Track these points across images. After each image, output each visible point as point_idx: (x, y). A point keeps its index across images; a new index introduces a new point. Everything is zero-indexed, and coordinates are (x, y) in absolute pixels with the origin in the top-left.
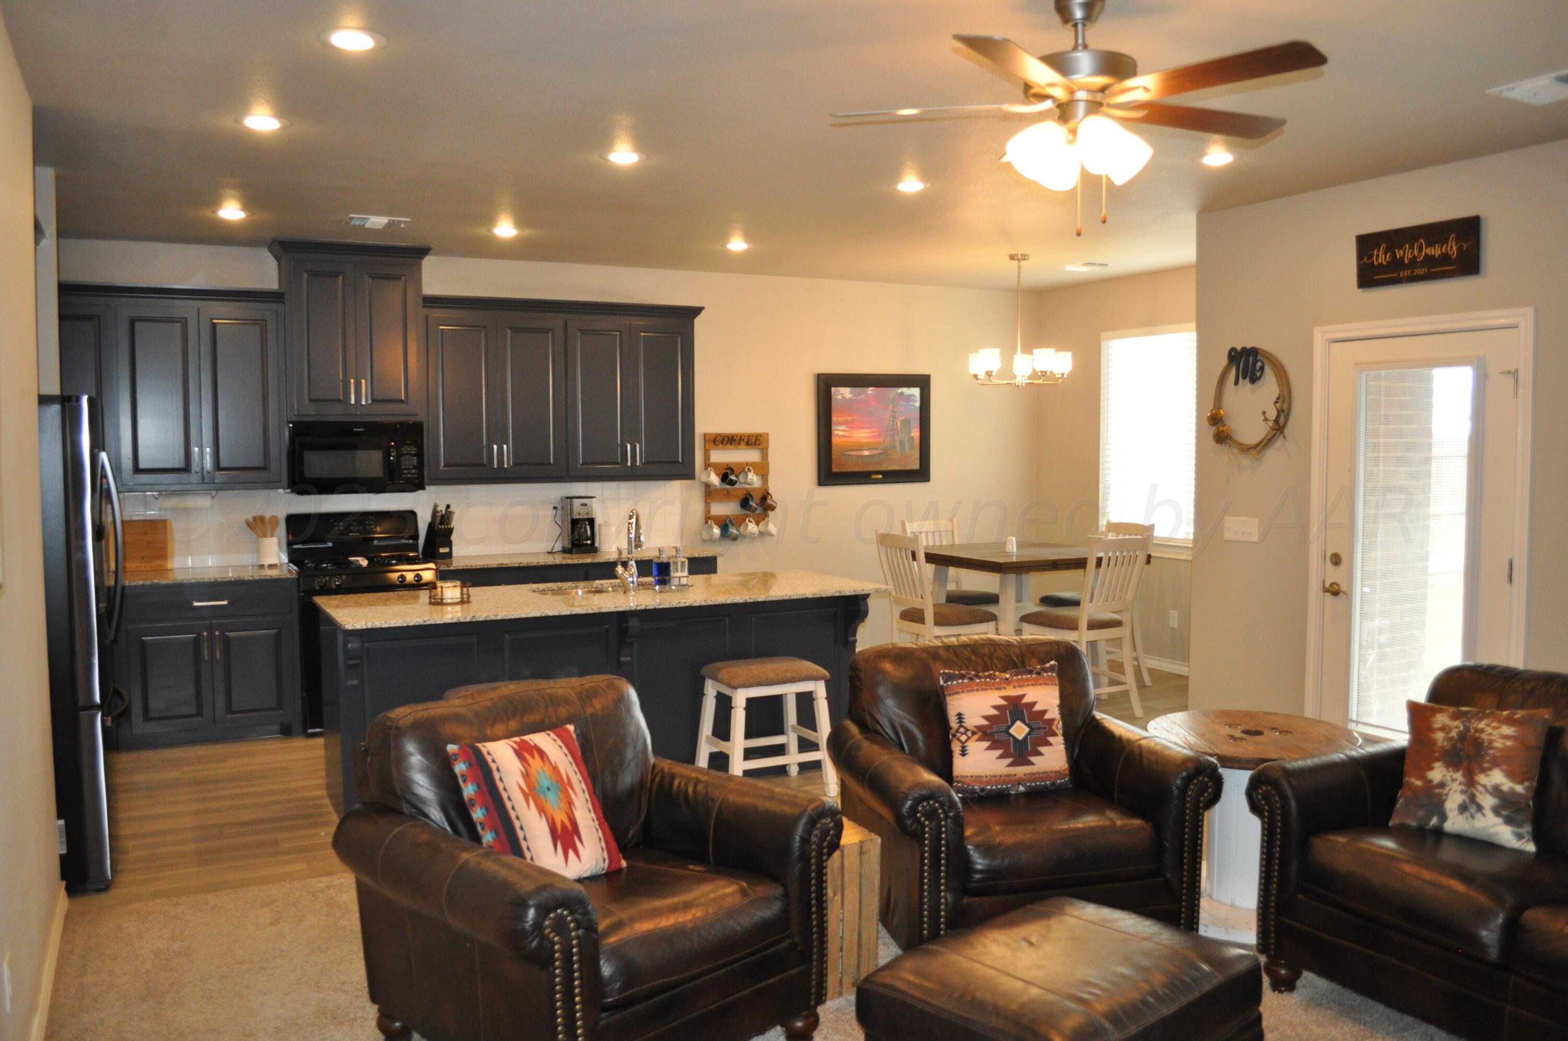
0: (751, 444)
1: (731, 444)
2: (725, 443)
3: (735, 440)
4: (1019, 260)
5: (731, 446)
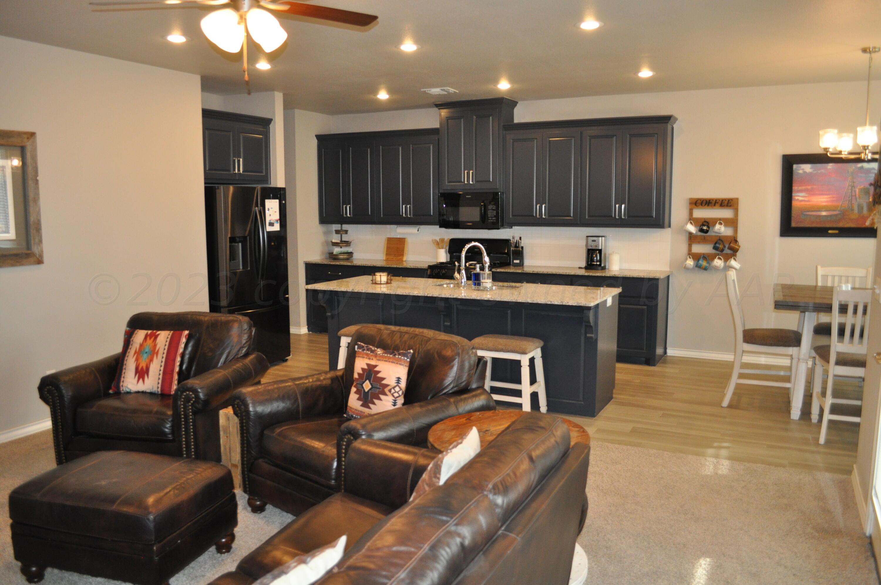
0: (724, 206)
1: (708, 205)
2: (703, 204)
3: (711, 203)
4: (870, 52)
5: (708, 207)
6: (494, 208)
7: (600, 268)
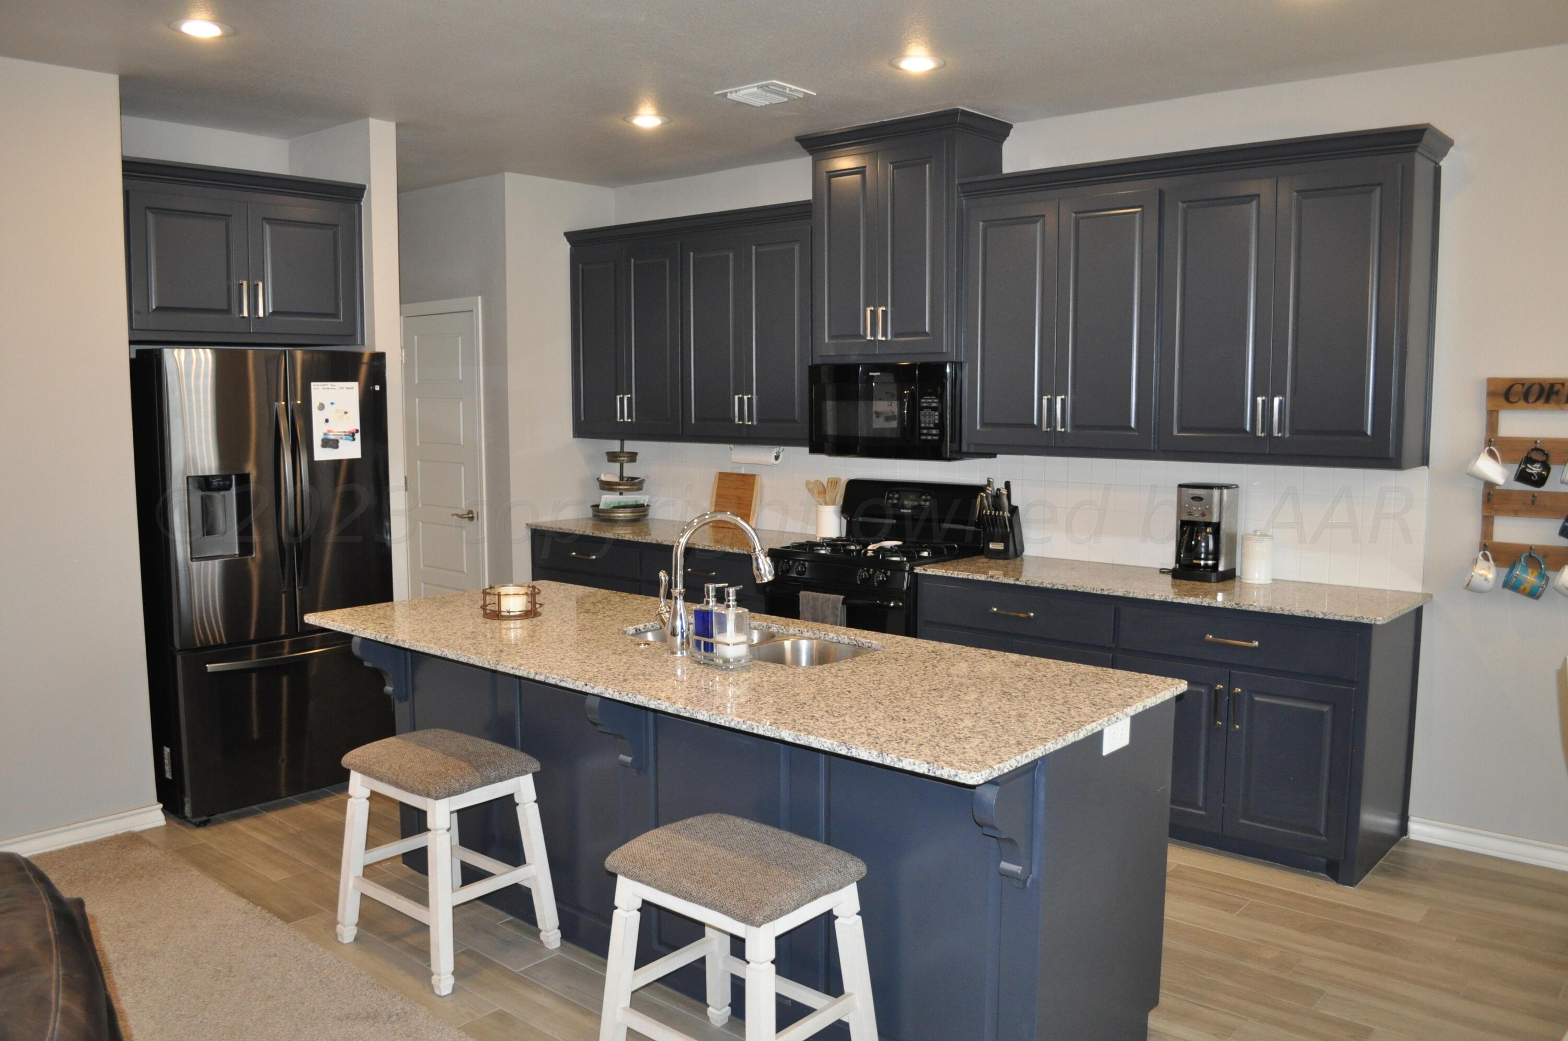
1: (1547, 401)
2: (1531, 399)
3: (1557, 393)
5: (1546, 405)
6: (934, 405)
7: (1214, 575)
